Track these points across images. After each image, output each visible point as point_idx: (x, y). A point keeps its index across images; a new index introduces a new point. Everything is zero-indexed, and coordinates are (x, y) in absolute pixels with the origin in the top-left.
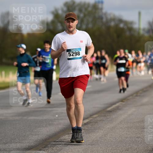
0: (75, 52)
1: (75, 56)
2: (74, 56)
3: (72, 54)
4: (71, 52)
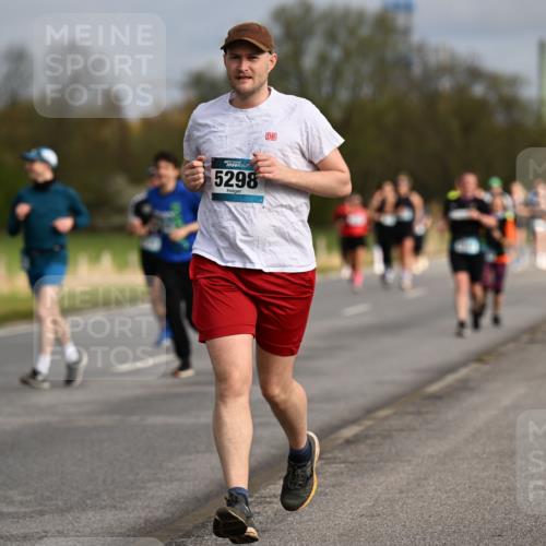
0: (238, 174)
1: (235, 188)
2: (232, 186)
3: (225, 179)
4: (225, 171)
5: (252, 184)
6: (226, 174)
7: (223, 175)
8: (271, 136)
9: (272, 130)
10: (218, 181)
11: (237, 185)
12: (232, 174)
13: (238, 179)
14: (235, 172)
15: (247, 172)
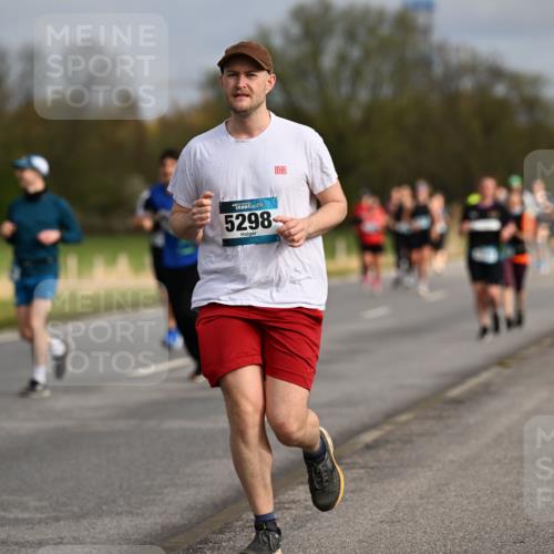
0: (250, 216)
1: (249, 231)
2: (245, 229)
3: (237, 223)
4: (235, 215)
5: (266, 223)
6: (237, 218)
7: (234, 219)
8: (280, 170)
9: (280, 164)
10: (229, 226)
11: (251, 228)
12: (243, 216)
13: (250, 221)
14: (247, 214)
15: (259, 212)
